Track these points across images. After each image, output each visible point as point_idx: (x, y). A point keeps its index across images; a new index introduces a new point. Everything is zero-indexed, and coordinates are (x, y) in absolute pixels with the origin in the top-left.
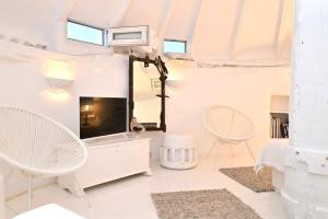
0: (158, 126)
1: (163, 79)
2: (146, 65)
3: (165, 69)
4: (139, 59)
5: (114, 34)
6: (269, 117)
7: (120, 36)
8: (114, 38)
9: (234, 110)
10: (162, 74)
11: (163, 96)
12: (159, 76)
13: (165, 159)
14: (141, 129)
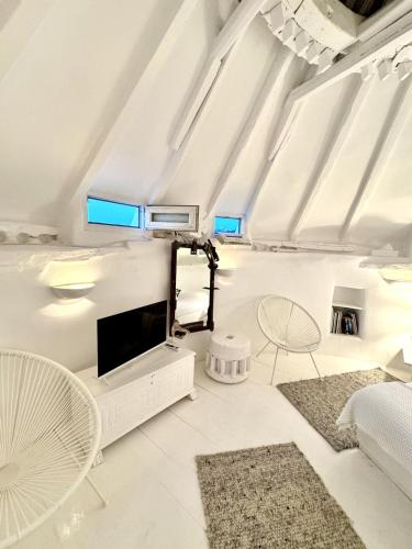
0: (205, 324)
1: (213, 267)
2: (194, 252)
3: (216, 256)
4: (184, 246)
5: (153, 215)
6: (331, 310)
7: (161, 218)
8: (153, 220)
9: (294, 303)
10: (211, 261)
11: (212, 289)
12: (208, 263)
13: (213, 367)
14: (184, 334)
